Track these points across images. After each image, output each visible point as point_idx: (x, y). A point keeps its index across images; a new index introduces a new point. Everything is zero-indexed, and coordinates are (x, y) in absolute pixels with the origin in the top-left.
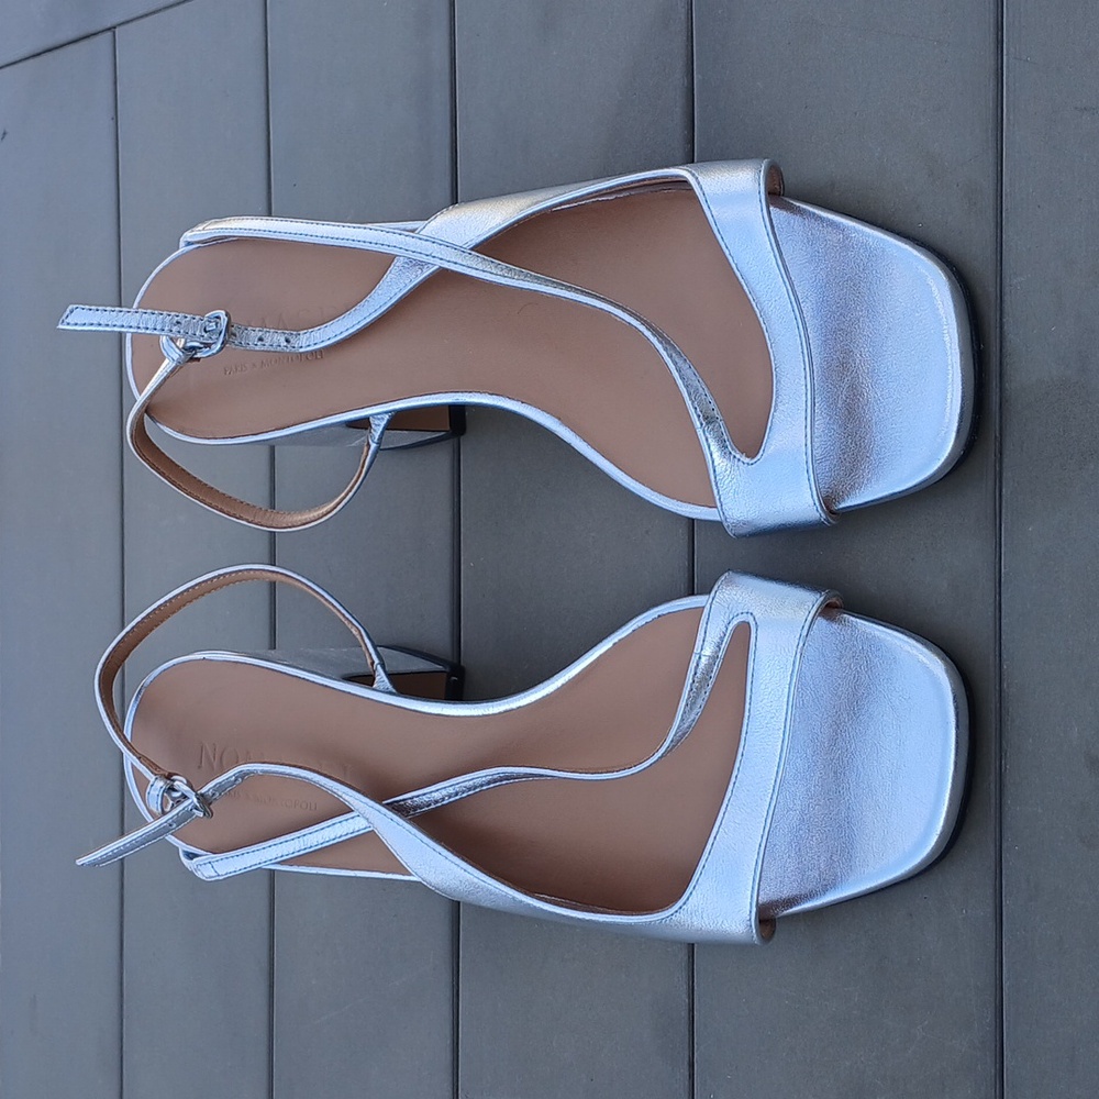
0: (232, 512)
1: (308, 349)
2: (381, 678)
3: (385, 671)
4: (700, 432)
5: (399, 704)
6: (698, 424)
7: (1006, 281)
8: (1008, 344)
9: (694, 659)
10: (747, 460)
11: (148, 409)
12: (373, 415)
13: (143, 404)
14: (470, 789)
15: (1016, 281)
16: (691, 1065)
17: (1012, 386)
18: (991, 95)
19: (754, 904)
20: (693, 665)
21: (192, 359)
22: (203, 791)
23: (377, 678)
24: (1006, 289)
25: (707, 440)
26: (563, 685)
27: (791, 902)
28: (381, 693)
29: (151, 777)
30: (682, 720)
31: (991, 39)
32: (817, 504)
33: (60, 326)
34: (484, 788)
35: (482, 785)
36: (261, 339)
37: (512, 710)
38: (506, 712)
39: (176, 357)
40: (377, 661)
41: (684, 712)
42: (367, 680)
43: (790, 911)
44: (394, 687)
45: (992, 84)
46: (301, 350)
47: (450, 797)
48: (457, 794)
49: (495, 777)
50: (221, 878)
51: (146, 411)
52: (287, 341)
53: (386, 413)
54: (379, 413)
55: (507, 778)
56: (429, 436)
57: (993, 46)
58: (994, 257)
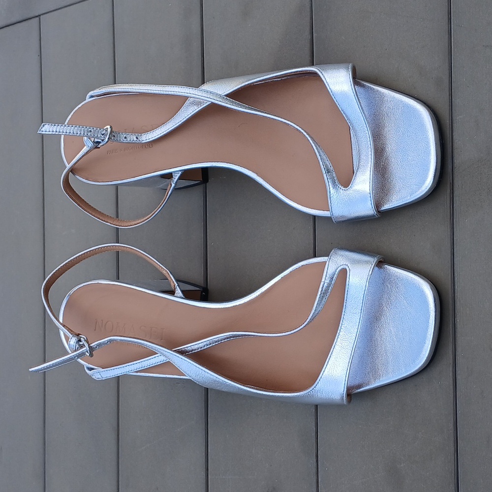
0: (103, 219)
1: (146, 141)
2: (178, 292)
3: (180, 289)
4: (325, 175)
5: (187, 303)
6: (324, 172)
7: (454, 118)
8: (455, 144)
9: (322, 283)
10: (344, 189)
11: (73, 170)
12: (174, 172)
13: (70, 168)
14: (216, 342)
15: (458, 118)
16: (317, 456)
17: (457, 161)
18: (446, 40)
19: (346, 387)
20: (321, 286)
21: (96, 147)
22: (91, 345)
23: (176, 292)
24: (454, 122)
25: (328, 179)
26: (259, 295)
27: (359, 386)
28: (178, 298)
29: (70, 335)
30: (315, 310)
31: (446, 18)
32: (373, 207)
33: (39, 132)
34: (223, 341)
35: (222, 340)
36: (125, 138)
37: (236, 306)
38: (234, 306)
39: (90, 145)
40: (176, 285)
41: (317, 307)
42: (172, 293)
43: (359, 390)
44: (184, 296)
45: (447, 36)
46: (143, 142)
47: (207, 345)
48: (210, 344)
49: (228, 336)
50: (104, 379)
51: (71, 171)
52: (137, 138)
53: (180, 171)
54: (177, 171)
55: (234, 337)
56: (193, 183)
57: (447, 21)
58: (448, 108)
